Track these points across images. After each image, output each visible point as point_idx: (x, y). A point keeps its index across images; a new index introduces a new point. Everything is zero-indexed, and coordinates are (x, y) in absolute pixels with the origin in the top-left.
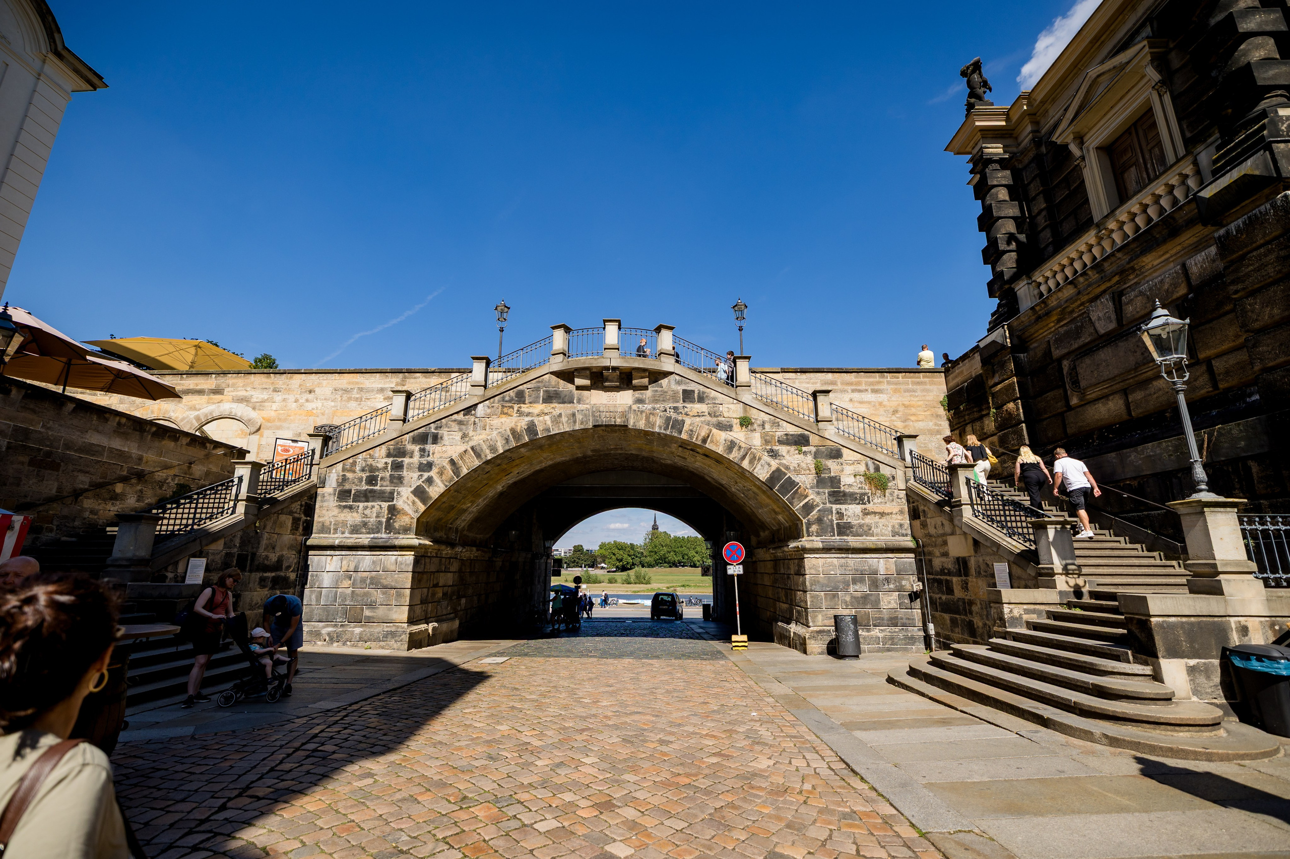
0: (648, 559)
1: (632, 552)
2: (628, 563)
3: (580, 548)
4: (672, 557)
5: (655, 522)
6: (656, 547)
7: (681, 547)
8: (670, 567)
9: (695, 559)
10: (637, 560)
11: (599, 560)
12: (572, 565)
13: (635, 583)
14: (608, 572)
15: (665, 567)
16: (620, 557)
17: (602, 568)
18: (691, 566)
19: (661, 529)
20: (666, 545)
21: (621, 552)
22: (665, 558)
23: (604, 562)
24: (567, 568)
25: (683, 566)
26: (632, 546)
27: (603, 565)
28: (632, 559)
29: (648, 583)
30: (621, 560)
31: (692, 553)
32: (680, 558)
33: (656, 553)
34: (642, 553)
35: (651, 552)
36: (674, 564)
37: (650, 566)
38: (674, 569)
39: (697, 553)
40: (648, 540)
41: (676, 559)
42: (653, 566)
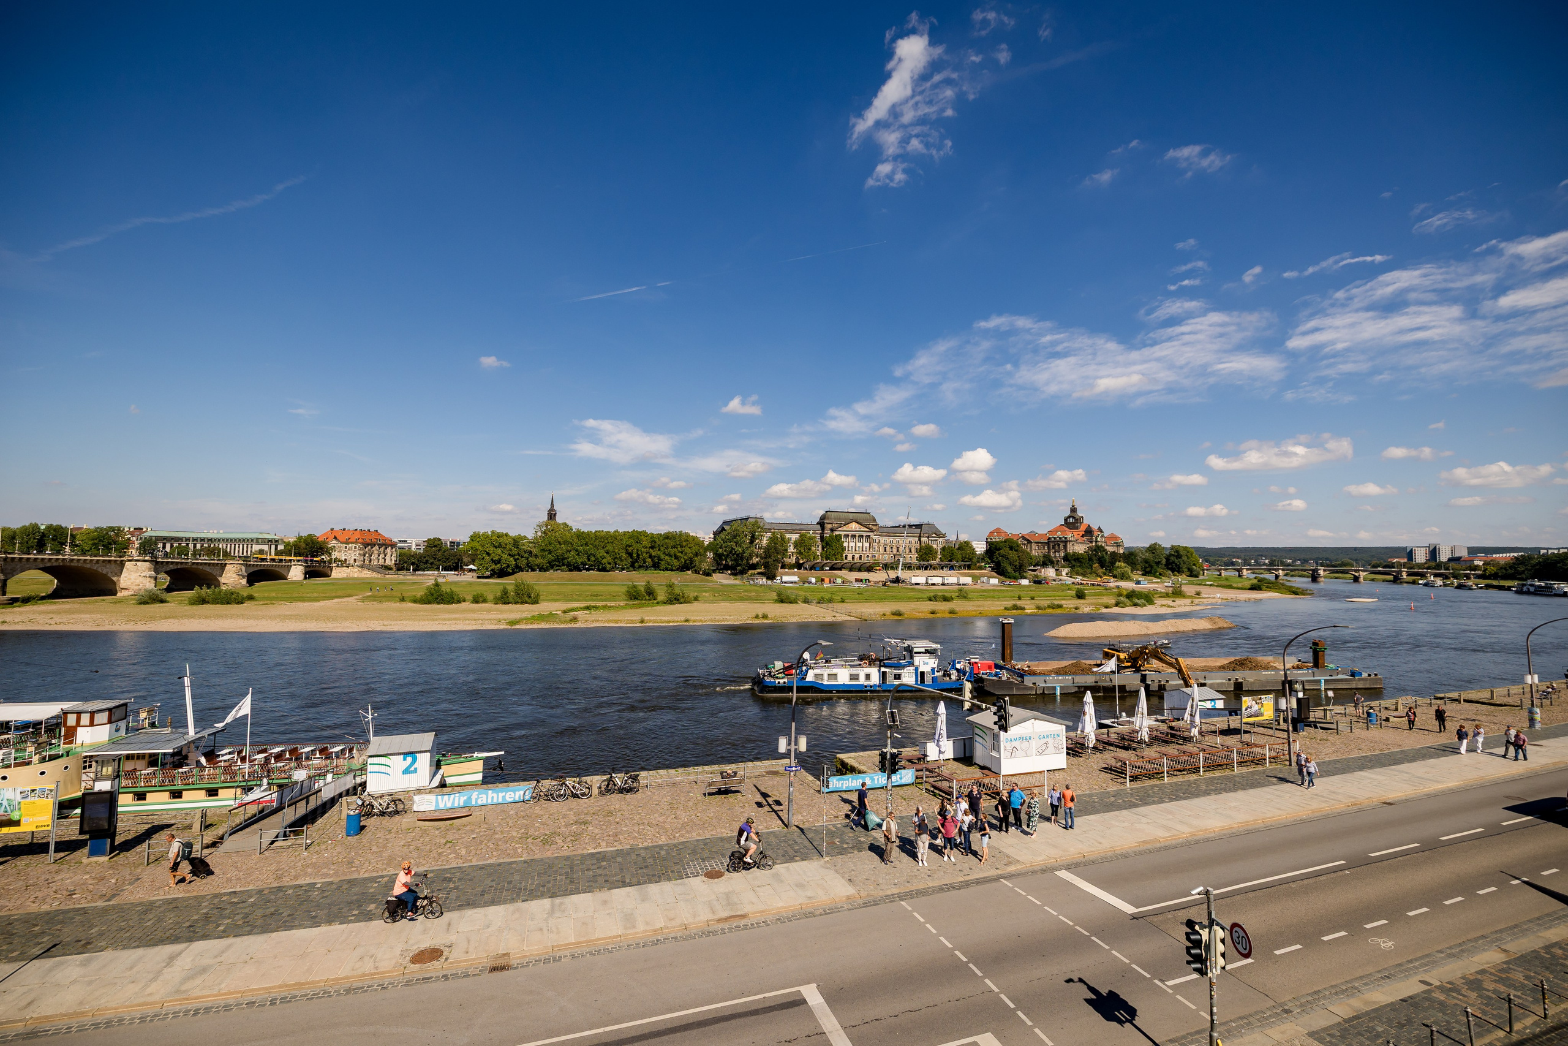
0: (539, 561)
1: (515, 551)
2: (508, 566)
3: (436, 543)
4: (572, 557)
5: (552, 505)
6: (550, 544)
7: (586, 544)
8: (571, 570)
9: (605, 561)
10: (522, 562)
11: (465, 559)
12: (422, 566)
13: (516, 603)
14: (479, 577)
15: (562, 571)
16: (496, 558)
17: (471, 570)
18: (599, 570)
19: (559, 519)
20: (565, 542)
21: (499, 551)
22: (563, 559)
23: (473, 562)
24: (414, 570)
25: (588, 570)
26: (516, 542)
27: (472, 567)
28: (516, 560)
29: (536, 602)
30: (498, 562)
31: (601, 553)
32: (585, 559)
33: (550, 552)
34: (530, 552)
35: (544, 551)
36: (575, 568)
37: (541, 569)
38: (575, 573)
39: (607, 553)
40: (539, 534)
41: (579, 561)
42: (546, 570)
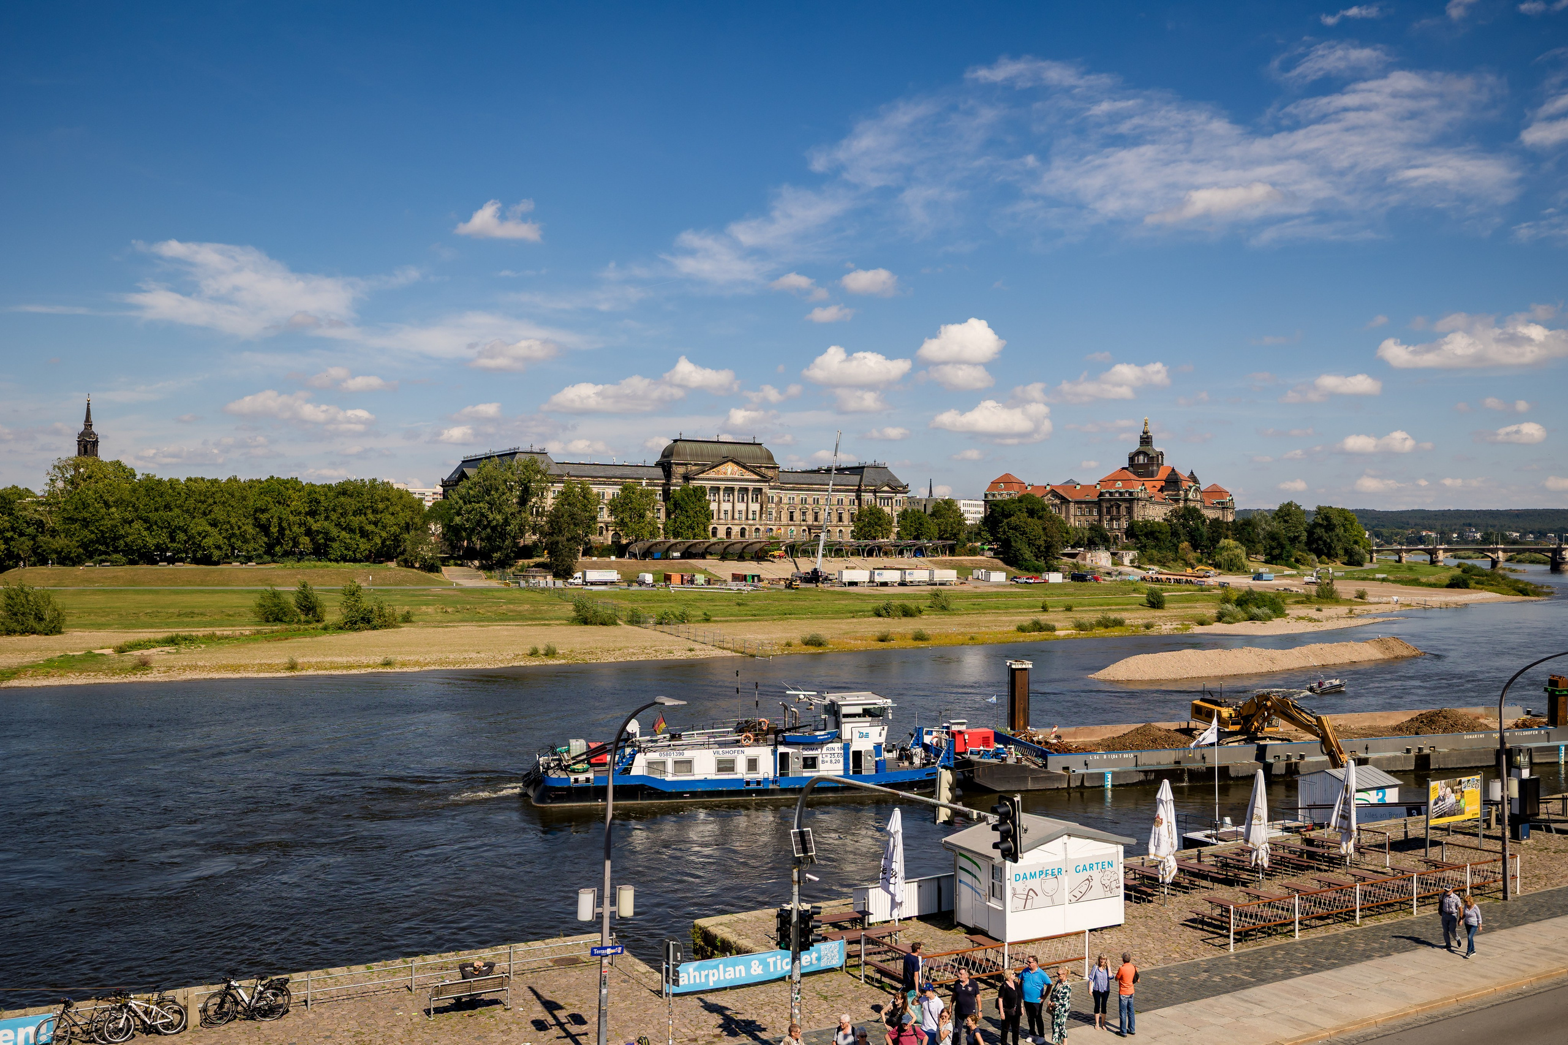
0: (60, 542)
4: (136, 535)
5: (88, 423)
6: (85, 506)
7: (168, 507)
8: (132, 562)
9: (208, 541)
10: (23, 545)
15: (114, 563)
18: (196, 561)
20: (118, 503)
22: (115, 539)
25: (171, 561)
28: (7, 541)
29: (54, 629)
31: (200, 525)
32: (164, 538)
33: (86, 523)
34: (40, 523)
35: (72, 520)
36: (143, 556)
37: (65, 559)
38: (143, 568)
39: (214, 524)
40: (60, 484)
41: (151, 542)
42: (76, 561)
